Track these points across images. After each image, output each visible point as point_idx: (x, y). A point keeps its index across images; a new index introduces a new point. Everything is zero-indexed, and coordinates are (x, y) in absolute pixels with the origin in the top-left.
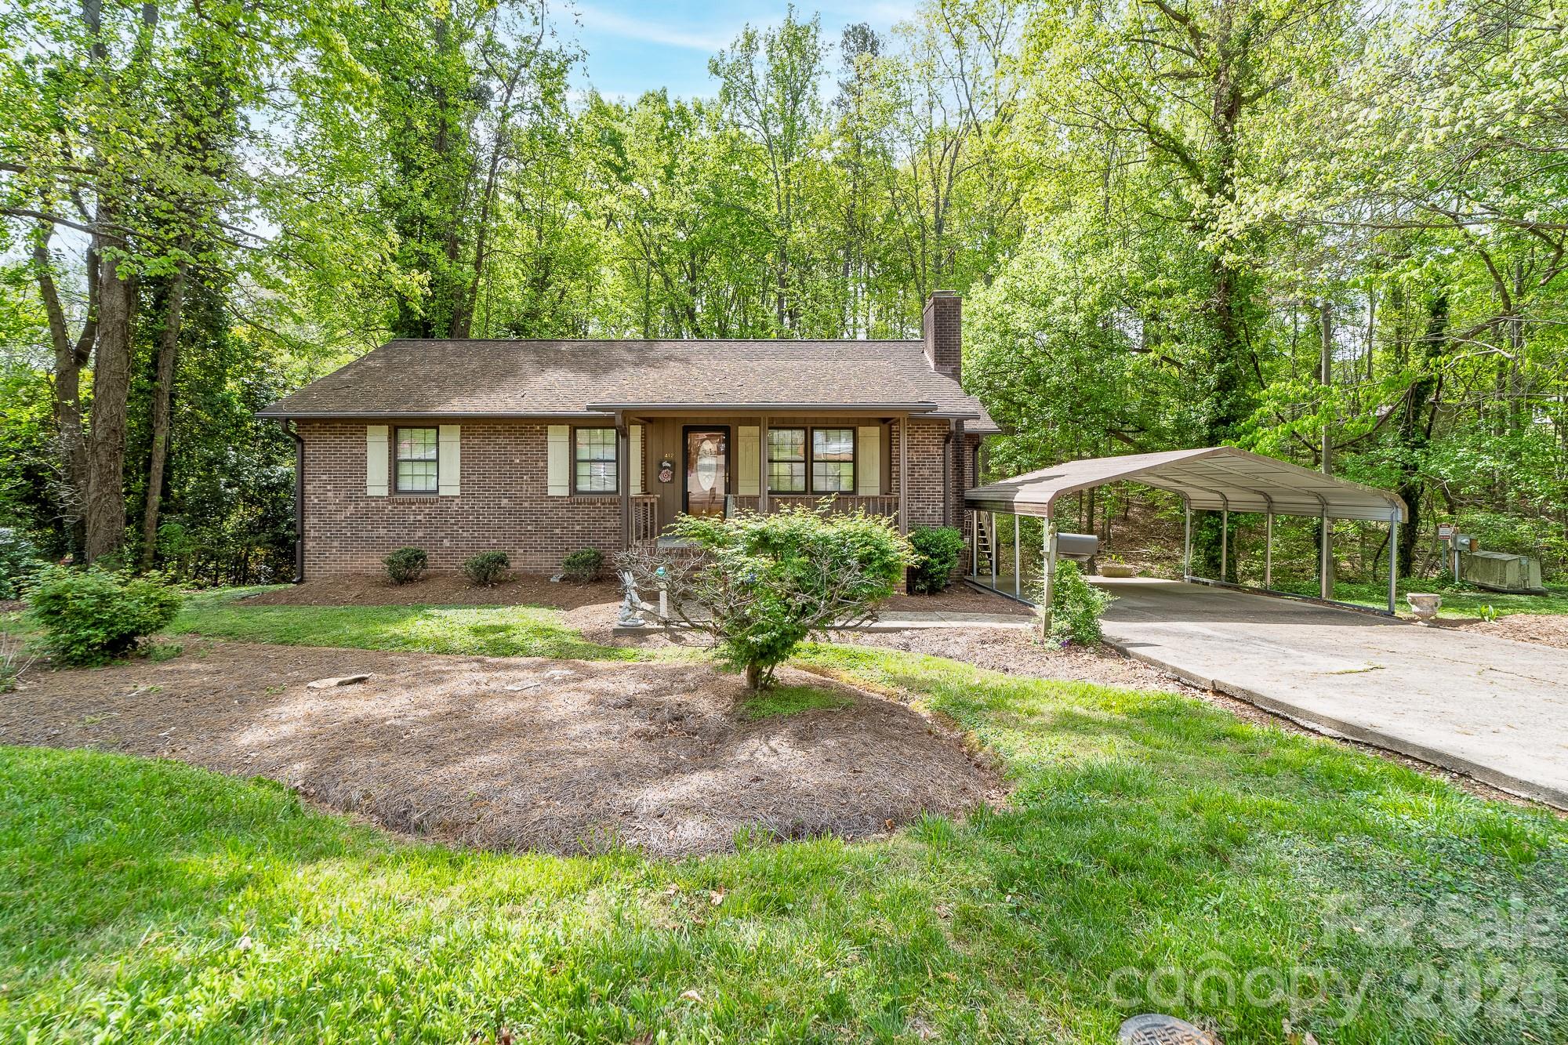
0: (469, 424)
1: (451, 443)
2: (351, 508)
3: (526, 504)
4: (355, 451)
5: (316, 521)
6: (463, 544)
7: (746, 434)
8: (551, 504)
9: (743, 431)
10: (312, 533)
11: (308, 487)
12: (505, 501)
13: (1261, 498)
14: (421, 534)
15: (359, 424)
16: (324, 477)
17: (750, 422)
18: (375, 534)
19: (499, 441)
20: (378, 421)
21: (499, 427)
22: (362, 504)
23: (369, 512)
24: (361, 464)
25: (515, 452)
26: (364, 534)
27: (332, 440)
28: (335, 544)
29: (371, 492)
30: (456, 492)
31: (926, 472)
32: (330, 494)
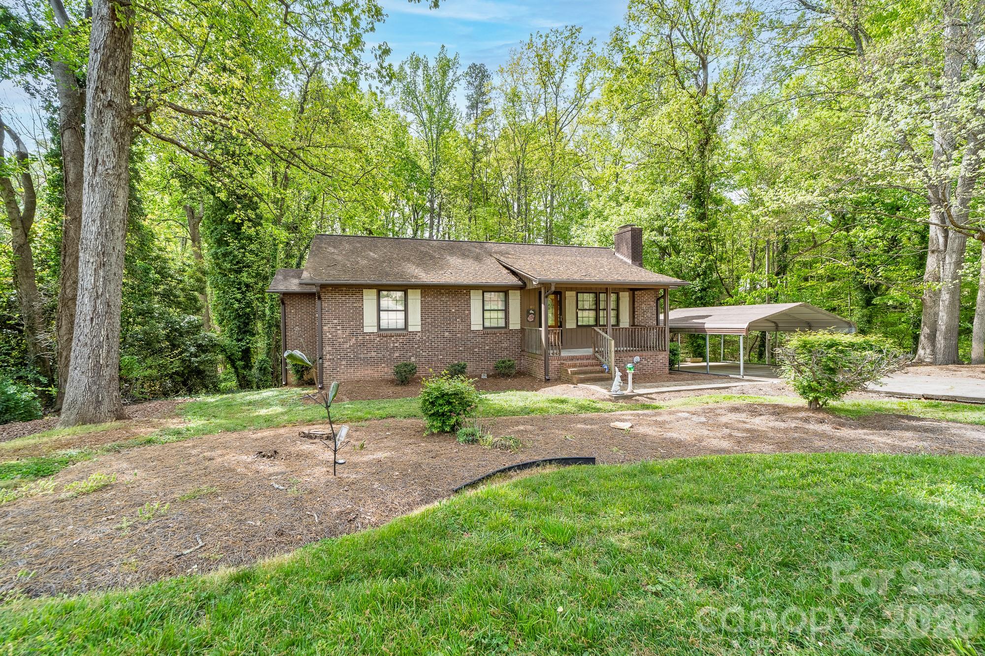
0: (426, 289)
1: (415, 300)
2: (353, 340)
3: (459, 335)
4: (355, 305)
5: (330, 349)
6: (423, 360)
7: (570, 296)
8: (472, 335)
9: (568, 294)
10: (328, 357)
11: (325, 328)
12: (447, 334)
13: (773, 325)
14: (397, 355)
15: (356, 289)
16: (335, 321)
17: (571, 289)
18: (369, 355)
19: (443, 299)
20: (370, 287)
21: (443, 291)
22: (360, 338)
23: (365, 341)
24: (360, 313)
25: (452, 305)
26: (362, 356)
27: (340, 299)
28: (344, 363)
29: (366, 330)
30: (419, 329)
31: (649, 315)
32: (339, 332)
